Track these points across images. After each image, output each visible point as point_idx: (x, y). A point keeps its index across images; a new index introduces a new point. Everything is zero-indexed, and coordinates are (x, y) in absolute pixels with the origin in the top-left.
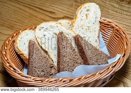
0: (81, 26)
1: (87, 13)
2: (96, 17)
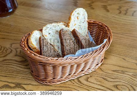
1: (77, 15)
2: (84, 18)
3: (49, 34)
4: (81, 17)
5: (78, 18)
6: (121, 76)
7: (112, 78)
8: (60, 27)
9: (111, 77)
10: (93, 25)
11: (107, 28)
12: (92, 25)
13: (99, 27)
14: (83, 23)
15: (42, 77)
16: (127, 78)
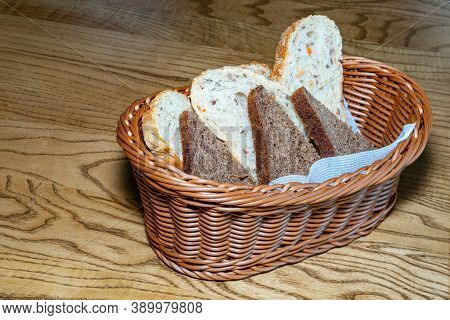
0: (298, 76)
1: (307, 40)
2: (332, 51)
3: (214, 103)
4: (320, 47)
5: (309, 52)
6: (368, 262)
7: (337, 270)
8: (253, 81)
9: (335, 266)
10: (360, 76)
11: (409, 86)
12: (354, 76)
13: (380, 83)
14: (328, 67)
15: (189, 254)
16: (390, 267)
